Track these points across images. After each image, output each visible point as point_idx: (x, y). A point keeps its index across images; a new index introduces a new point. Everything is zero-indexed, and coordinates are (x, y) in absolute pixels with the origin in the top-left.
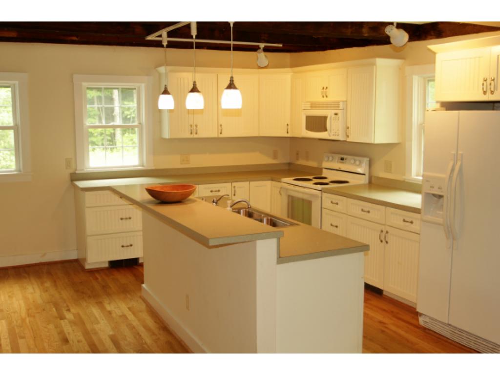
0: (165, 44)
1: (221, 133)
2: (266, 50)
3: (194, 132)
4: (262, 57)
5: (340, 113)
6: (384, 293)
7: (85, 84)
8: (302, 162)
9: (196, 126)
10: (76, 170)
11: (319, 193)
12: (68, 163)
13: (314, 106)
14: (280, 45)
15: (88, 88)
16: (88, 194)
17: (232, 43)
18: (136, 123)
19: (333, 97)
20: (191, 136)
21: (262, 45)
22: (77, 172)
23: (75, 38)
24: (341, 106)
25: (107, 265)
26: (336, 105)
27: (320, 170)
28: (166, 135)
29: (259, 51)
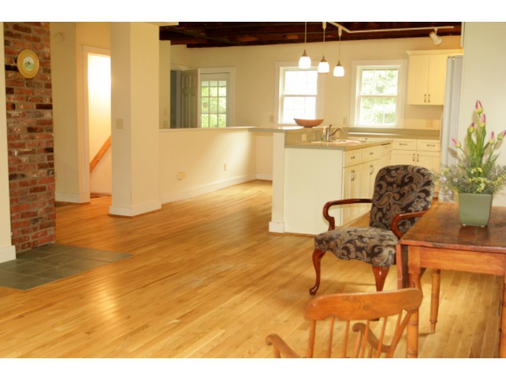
3: (427, 100)
7: (361, 67)
9: (429, 95)
10: (349, 125)
12: (345, 120)
15: (364, 70)
20: (425, 103)
22: (349, 127)
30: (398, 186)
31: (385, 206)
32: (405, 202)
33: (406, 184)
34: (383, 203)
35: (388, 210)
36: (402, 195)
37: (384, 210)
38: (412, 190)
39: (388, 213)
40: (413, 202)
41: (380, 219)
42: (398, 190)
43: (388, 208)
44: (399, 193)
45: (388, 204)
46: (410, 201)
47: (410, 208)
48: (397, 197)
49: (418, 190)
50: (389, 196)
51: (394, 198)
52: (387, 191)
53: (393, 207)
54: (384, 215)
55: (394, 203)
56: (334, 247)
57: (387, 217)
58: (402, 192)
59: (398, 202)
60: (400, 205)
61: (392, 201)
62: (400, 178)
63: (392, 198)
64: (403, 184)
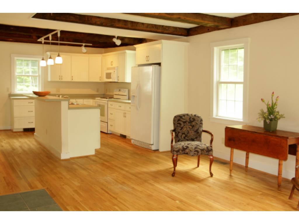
0: (43, 42)
1: (72, 80)
2: (86, 46)
3: (61, 79)
4: (84, 49)
5: (116, 71)
6: (127, 137)
7: (16, 58)
8: (108, 93)
9: (62, 76)
10: (11, 92)
11: (107, 102)
12: (8, 89)
13: (108, 69)
14: (91, 45)
15: (17, 60)
16: (15, 101)
17: (59, 42)
18: (37, 75)
19: (114, 65)
20: (60, 80)
21: (84, 44)
22: (12, 93)
23: (11, 40)
24: (116, 69)
25: (22, 130)
26: (114, 68)
27: (113, 95)
28: (49, 80)
29: (82, 46)
30: (189, 123)
31: (186, 132)
32: (195, 129)
33: (193, 121)
34: (184, 130)
35: (188, 133)
36: (193, 126)
37: (186, 133)
38: (197, 123)
39: (188, 134)
40: (198, 128)
41: (184, 138)
42: (190, 124)
43: (188, 132)
44: (191, 125)
45: (187, 131)
46: (197, 128)
47: (198, 131)
48: (191, 127)
49: (199, 123)
50: (186, 127)
51: (189, 128)
52: (184, 125)
53: (190, 132)
54: (186, 136)
55: (190, 130)
56: (189, 152)
57: (188, 136)
58: (192, 125)
59: (192, 129)
60: (193, 130)
61: (188, 129)
62: (188, 119)
63: (188, 128)
64: (191, 122)
